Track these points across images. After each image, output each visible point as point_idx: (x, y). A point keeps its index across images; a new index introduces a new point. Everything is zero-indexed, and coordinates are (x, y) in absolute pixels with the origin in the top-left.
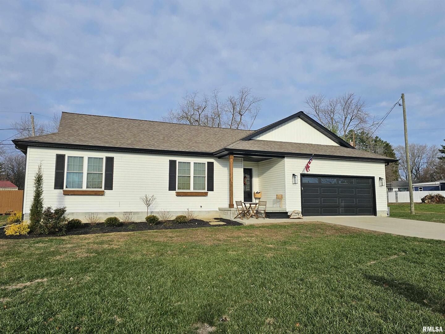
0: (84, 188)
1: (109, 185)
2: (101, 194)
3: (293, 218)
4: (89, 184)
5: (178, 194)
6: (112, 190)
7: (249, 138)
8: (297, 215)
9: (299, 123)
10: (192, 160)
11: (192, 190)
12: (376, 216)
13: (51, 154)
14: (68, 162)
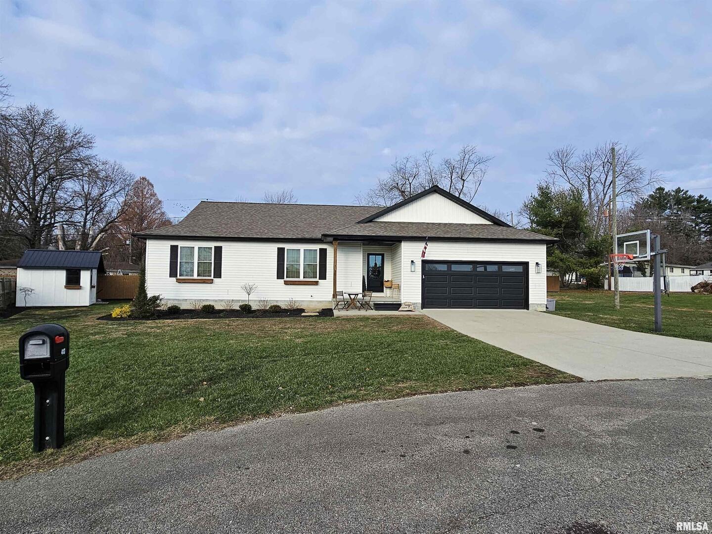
0: (195, 276)
1: (218, 274)
2: (211, 282)
3: (401, 311)
4: (200, 272)
5: (286, 283)
6: (221, 278)
7: (370, 220)
8: (407, 307)
9: (436, 199)
10: (302, 247)
11: (301, 278)
12: (528, 310)
13: (166, 245)
14: (181, 252)
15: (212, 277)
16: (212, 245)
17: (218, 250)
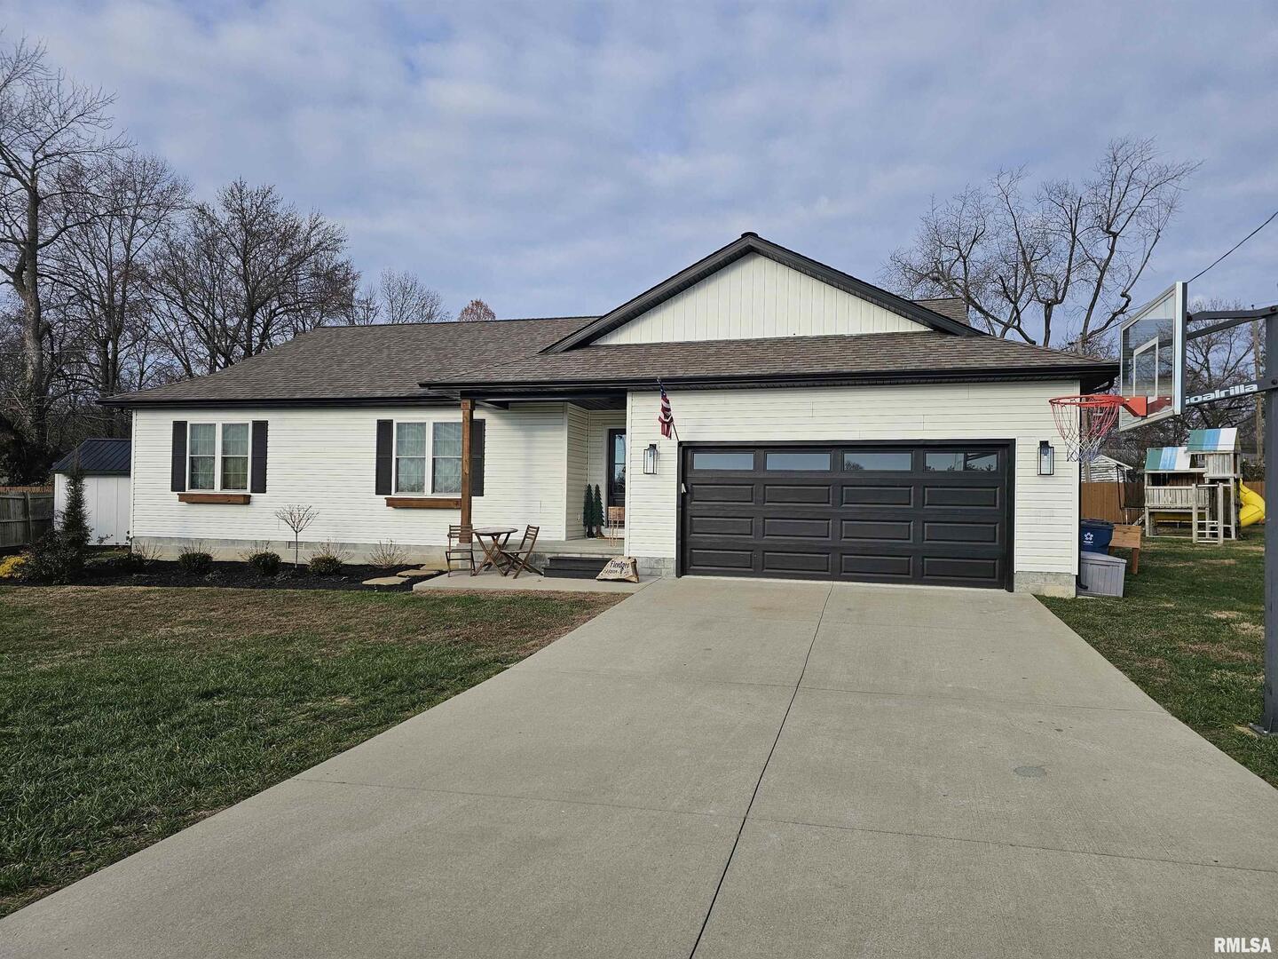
0: (217, 489)
1: (260, 485)
2: (244, 501)
3: (602, 580)
4: (226, 479)
5: (392, 503)
6: (265, 492)
7: (584, 344)
8: (619, 569)
10: (430, 418)
11: (428, 493)
12: (1011, 590)
13: (165, 421)
14: (191, 437)
15: (248, 492)
16: (247, 418)
17: (261, 429)
